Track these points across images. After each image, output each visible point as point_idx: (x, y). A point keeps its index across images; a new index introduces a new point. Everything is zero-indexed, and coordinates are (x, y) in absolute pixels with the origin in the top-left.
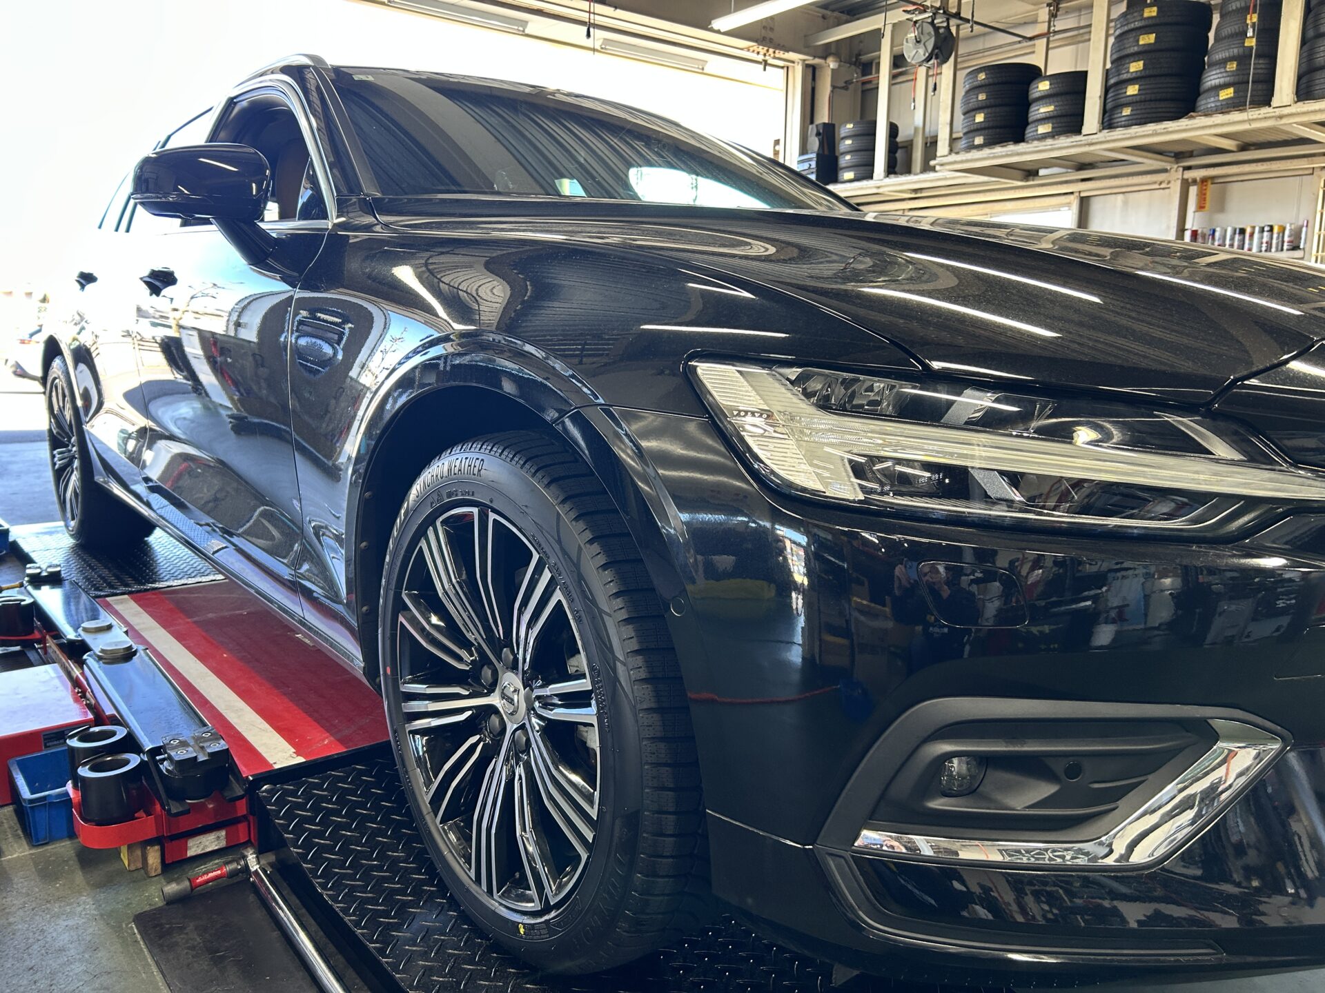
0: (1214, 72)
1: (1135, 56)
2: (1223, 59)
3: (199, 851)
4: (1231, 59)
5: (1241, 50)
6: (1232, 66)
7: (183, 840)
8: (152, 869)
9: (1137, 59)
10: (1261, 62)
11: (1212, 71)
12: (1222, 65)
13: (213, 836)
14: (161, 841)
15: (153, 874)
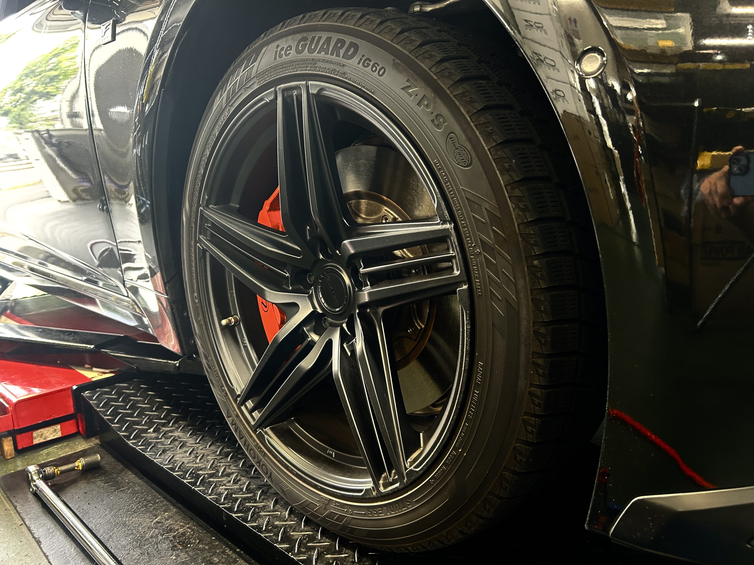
3: (42, 441)
7: (30, 432)
8: (8, 453)
13: (51, 429)
14: (13, 434)
15: (9, 458)
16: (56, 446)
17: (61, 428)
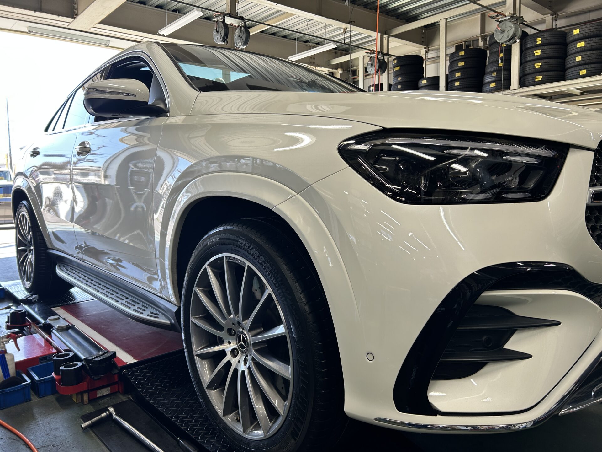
0: (488, 77)
1: (457, 71)
2: (491, 71)
3: (101, 395)
4: (494, 71)
5: (497, 68)
6: (494, 74)
7: (95, 391)
8: (85, 402)
9: (458, 71)
10: (505, 72)
11: (487, 76)
12: (490, 74)
13: (106, 389)
14: (88, 391)
15: (86, 404)
16: (107, 399)
17: (111, 389)
